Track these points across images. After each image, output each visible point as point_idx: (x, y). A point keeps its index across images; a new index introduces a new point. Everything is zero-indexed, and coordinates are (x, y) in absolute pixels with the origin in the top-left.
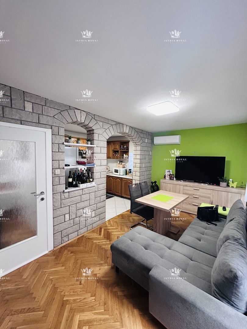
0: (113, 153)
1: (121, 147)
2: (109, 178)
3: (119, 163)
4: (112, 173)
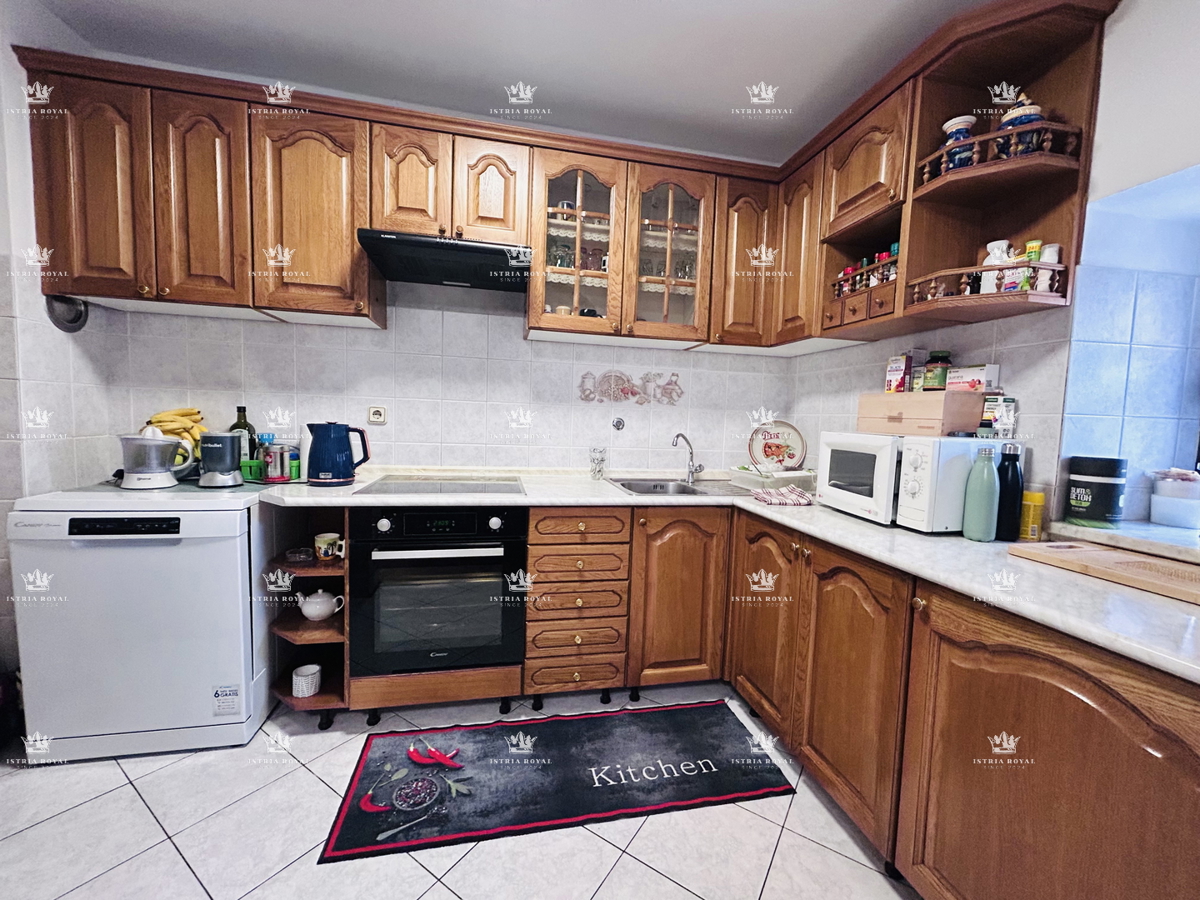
0: (830, 268)
1: (946, 136)
2: (752, 541)
3: (902, 384)
4: (801, 495)
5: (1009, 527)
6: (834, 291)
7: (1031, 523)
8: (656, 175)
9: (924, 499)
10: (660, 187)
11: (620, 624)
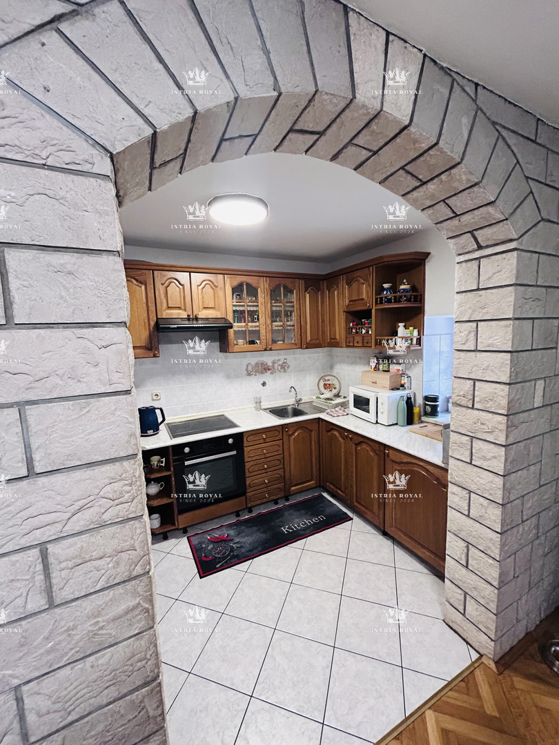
0: (347, 323)
1: (384, 289)
2: (328, 431)
3: (376, 367)
4: (344, 411)
5: (410, 421)
6: (349, 330)
7: (416, 418)
8: (277, 281)
9: (385, 415)
10: (278, 287)
11: (281, 472)
